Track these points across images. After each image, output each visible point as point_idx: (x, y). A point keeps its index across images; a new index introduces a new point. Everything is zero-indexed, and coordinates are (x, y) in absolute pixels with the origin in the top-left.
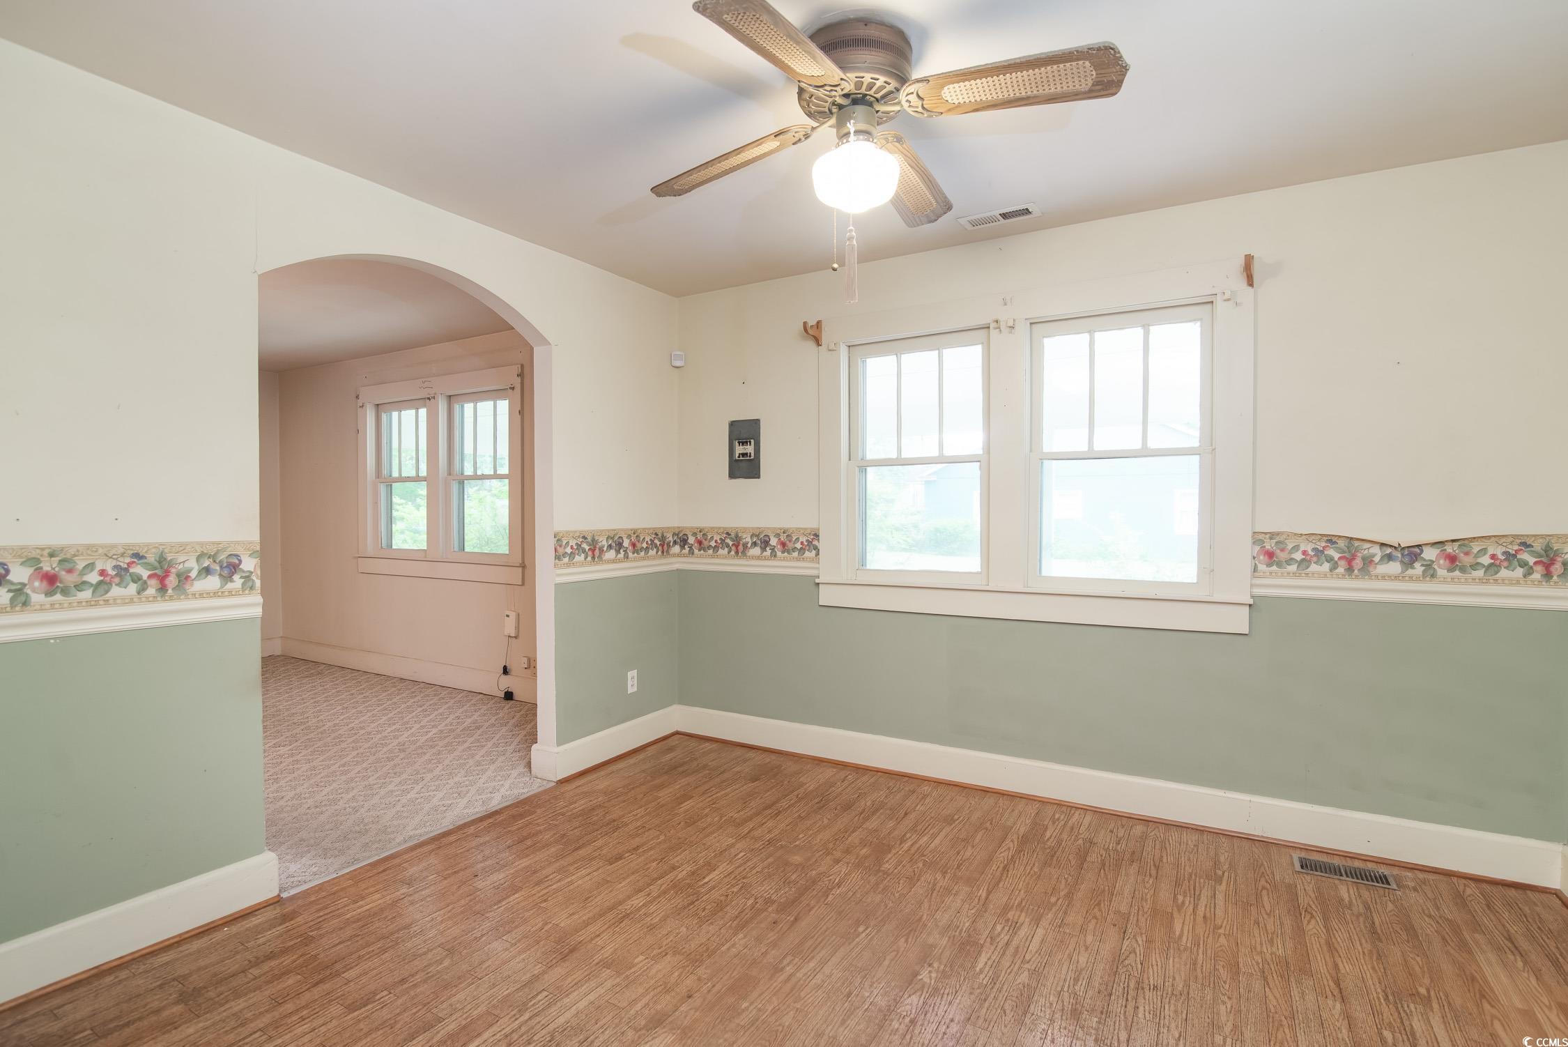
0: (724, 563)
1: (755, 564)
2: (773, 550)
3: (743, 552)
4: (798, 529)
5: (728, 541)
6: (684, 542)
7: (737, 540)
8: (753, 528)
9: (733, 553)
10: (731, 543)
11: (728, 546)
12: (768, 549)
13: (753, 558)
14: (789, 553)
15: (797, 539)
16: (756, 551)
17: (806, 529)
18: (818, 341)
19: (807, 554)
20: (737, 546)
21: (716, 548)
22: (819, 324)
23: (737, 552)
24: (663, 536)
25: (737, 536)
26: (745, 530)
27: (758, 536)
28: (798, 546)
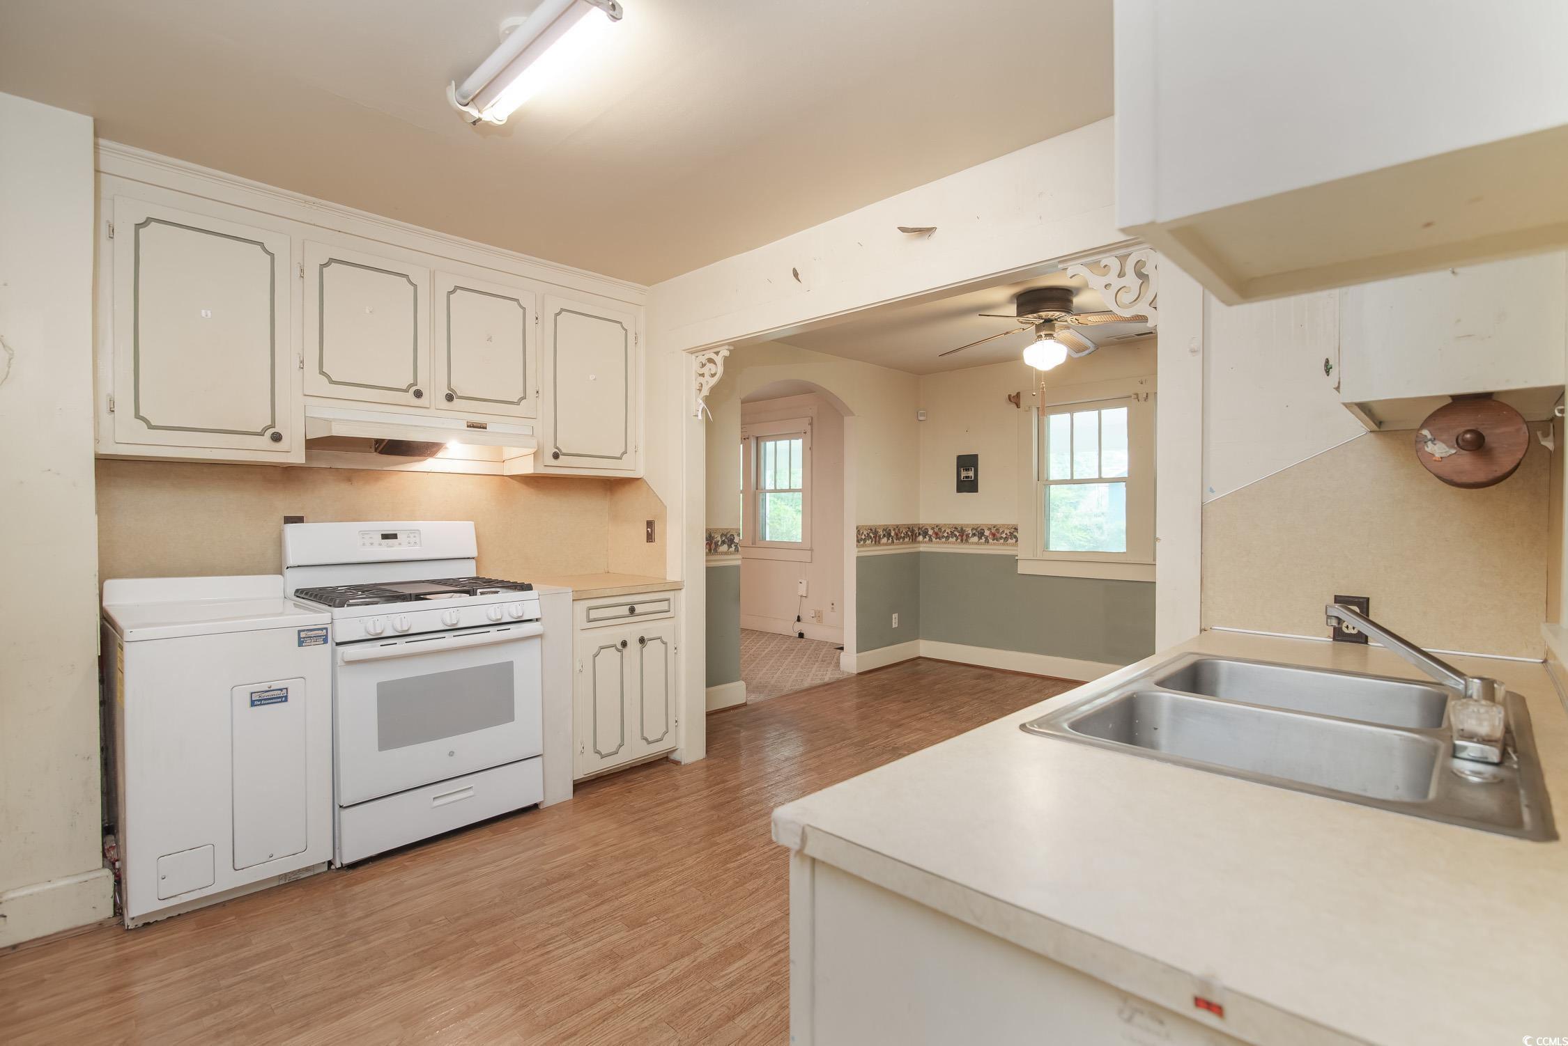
0: (953, 547)
1: (974, 548)
2: (986, 538)
3: (967, 540)
4: (1004, 525)
5: (956, 533)
6: (925, 534)
7: (962, 532)
8: (973, 525)
9: (959, 540)
10: (958, 534)
11: (956, 536)
12: (983, 538)
13: (973, 543)
14: (997, 540)
15: (1003, 532)
16: (975, 539)
17: (1009, 525)
18: (1018, 406)
19: (1010, 541)
20: (962, 536)
21: (947, 538)
22: (1018, 394)
23: (962, 540)
24: (913, 530)
25: (962, 529)
26: (967, 526)
27: (976, 529)
28: (1004, 536)
